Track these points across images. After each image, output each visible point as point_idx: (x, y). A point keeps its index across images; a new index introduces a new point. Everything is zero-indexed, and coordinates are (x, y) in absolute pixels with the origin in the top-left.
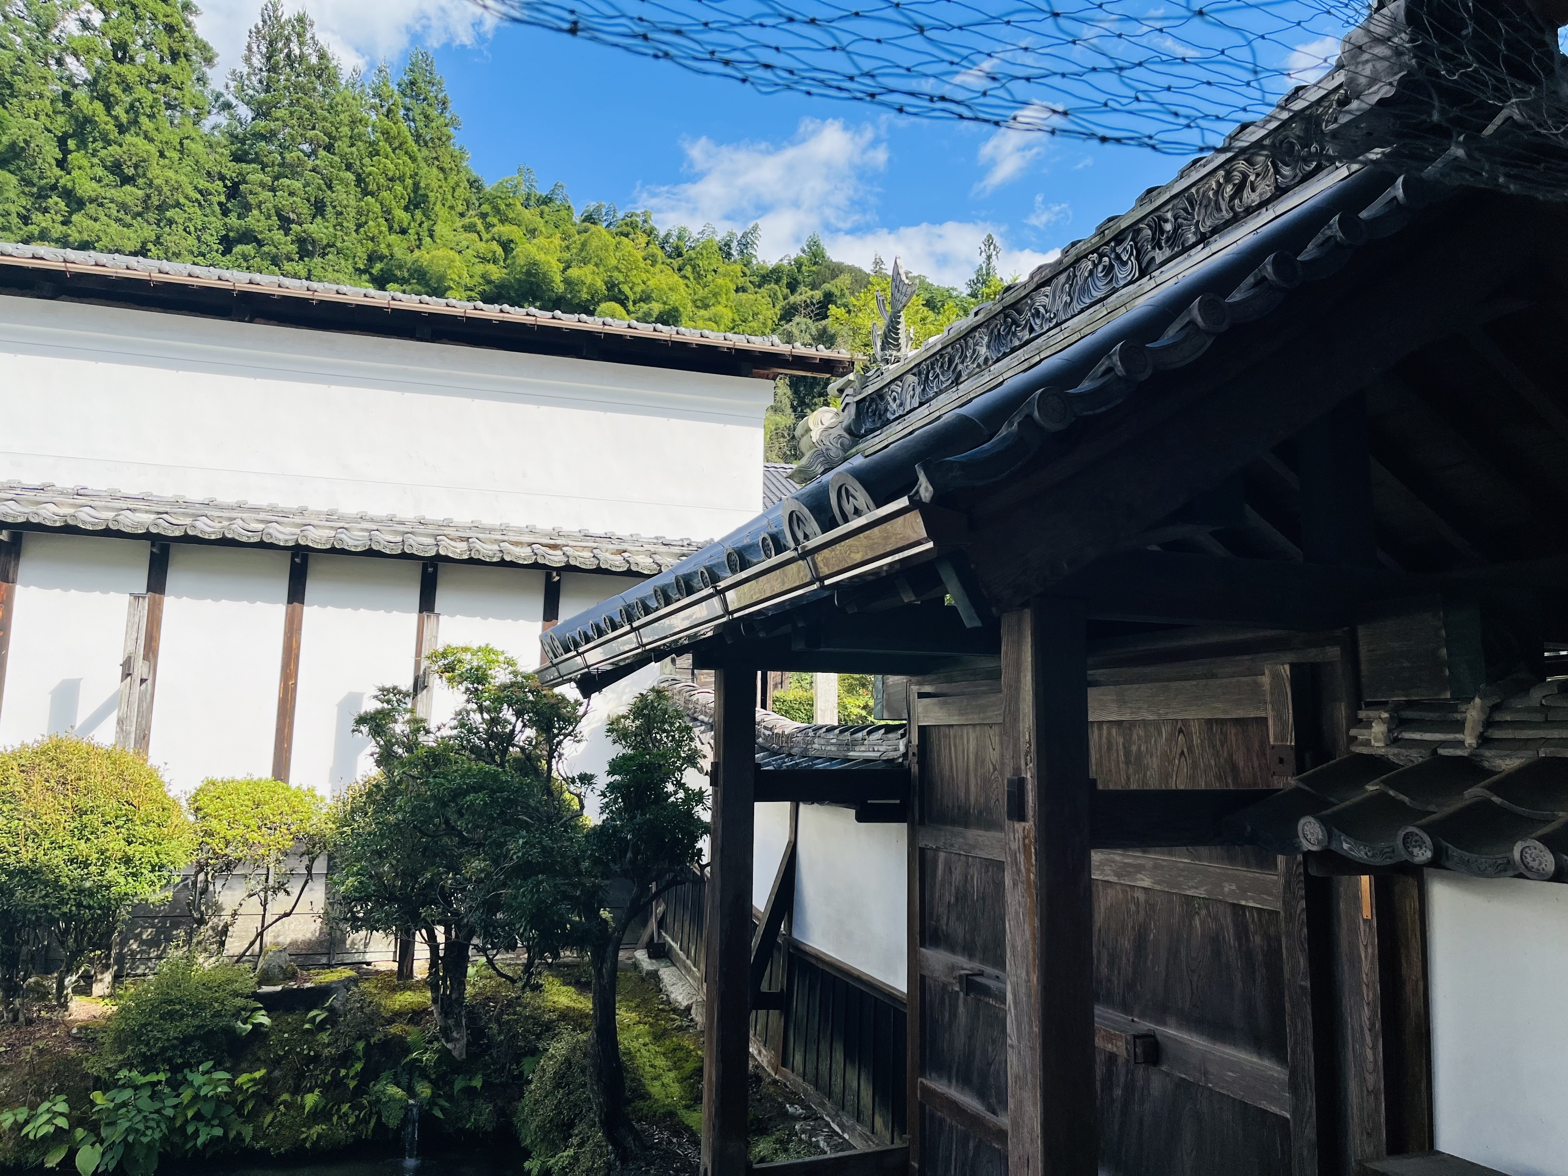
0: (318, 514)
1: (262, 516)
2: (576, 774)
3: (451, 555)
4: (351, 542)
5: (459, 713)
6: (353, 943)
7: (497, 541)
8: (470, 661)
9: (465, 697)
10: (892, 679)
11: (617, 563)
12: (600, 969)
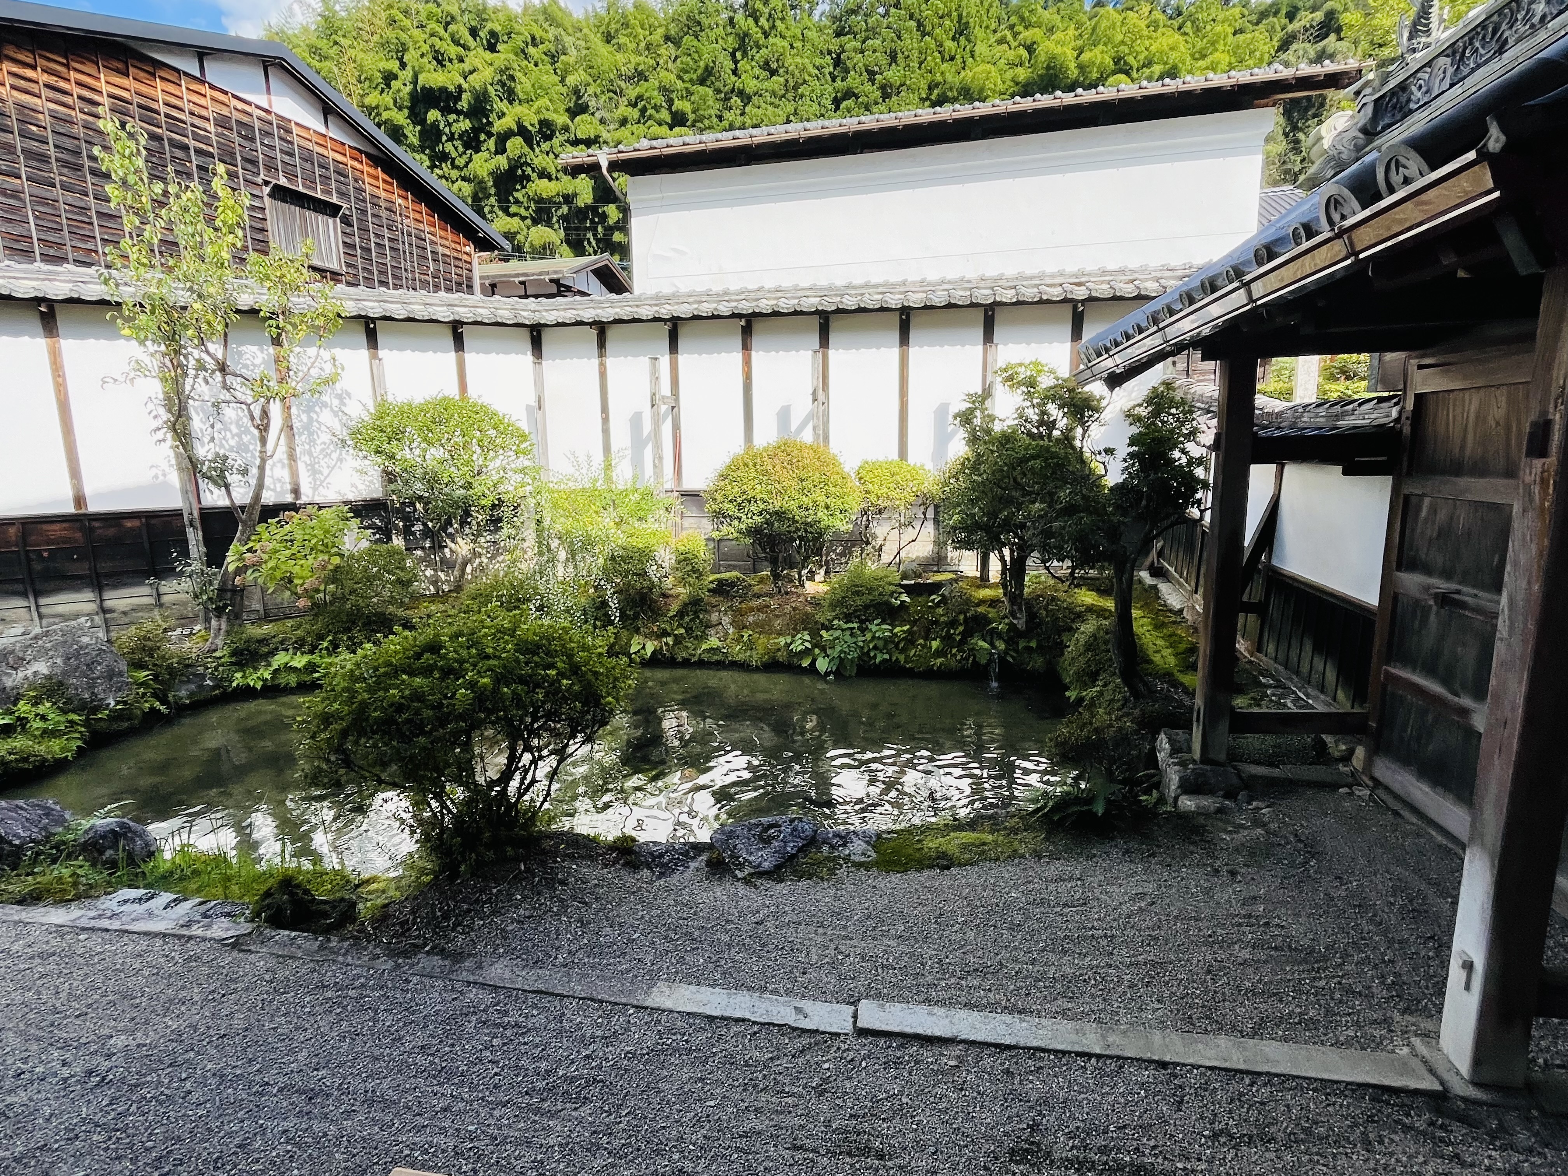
0: (914, 283)
1: (880, 290)
2: (1102, 448)
3: (1004, 300)
4: (937, 300)
5: (1017, 409)
6: (952, 560)
7: (1037, 286)
8: (1023, 373)
9: (1022, 397)
10: (1389, 356)
11: (1129, 290)
12: (1121, 580)
